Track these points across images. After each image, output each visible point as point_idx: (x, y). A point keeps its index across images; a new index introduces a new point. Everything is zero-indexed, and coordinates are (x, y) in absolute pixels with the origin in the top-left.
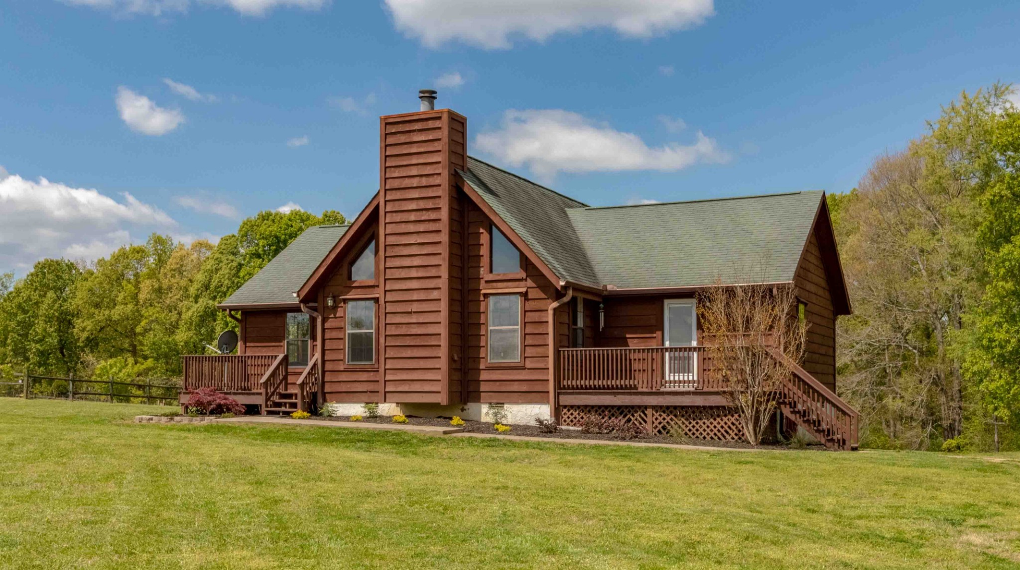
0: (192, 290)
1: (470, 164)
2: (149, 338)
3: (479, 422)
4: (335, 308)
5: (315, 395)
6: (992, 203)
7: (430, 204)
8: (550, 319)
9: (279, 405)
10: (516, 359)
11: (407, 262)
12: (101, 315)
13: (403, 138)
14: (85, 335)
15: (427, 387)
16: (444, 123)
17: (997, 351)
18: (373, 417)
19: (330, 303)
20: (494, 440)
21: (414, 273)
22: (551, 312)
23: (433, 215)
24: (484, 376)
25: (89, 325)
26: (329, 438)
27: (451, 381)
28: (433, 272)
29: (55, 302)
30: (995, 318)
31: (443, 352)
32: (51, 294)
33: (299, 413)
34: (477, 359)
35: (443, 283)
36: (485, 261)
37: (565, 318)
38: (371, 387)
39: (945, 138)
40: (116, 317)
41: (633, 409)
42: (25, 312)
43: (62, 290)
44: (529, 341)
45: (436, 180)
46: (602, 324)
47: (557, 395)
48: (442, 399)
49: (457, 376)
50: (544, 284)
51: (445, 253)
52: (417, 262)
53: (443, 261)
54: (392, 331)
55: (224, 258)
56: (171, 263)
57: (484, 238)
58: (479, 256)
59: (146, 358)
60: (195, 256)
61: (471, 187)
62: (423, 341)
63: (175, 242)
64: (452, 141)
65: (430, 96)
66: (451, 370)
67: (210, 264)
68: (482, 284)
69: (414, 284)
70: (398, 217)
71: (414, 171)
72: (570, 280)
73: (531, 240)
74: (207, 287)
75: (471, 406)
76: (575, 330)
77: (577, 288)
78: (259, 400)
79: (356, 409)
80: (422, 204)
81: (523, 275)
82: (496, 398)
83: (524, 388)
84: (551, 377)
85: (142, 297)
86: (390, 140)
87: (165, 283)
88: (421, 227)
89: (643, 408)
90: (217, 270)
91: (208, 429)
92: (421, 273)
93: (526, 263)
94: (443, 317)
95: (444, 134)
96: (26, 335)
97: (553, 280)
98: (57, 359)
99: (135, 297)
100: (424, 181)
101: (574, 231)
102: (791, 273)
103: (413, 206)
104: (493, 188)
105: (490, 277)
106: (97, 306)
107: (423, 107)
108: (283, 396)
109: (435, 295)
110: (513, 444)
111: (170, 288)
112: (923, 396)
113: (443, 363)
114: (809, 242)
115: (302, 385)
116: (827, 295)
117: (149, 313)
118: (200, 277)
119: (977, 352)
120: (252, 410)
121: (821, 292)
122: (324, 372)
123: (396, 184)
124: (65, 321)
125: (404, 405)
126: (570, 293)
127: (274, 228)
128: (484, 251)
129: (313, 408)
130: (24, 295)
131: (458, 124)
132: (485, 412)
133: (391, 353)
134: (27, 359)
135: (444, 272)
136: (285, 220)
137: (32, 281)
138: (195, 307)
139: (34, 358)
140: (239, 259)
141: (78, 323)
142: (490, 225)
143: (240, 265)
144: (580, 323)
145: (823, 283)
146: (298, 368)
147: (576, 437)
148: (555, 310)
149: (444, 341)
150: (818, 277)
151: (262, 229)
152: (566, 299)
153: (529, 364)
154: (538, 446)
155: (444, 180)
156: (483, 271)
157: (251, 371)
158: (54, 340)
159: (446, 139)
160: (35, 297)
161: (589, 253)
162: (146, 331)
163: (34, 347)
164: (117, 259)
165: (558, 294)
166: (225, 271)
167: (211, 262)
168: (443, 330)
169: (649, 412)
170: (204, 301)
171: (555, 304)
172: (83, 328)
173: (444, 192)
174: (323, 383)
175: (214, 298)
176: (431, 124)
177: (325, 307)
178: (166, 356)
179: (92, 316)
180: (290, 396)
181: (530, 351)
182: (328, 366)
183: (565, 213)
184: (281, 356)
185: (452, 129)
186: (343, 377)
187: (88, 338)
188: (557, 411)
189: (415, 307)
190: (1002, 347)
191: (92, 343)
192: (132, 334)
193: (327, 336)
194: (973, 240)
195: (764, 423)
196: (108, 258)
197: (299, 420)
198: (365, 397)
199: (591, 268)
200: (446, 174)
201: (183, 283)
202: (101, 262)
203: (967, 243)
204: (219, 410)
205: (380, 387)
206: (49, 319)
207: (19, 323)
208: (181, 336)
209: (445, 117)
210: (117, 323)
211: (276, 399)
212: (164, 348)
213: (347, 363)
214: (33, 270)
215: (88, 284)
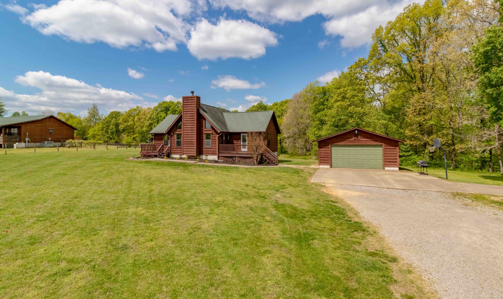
0: (147, 119)
1: (201, 105)
2: (137, 129)
3: (203, 159)
4: (173, 135)
5: (169, 153)
6: (315, 105)
7: (192, 115)
8: (217, 139)
9: (162, 155)
10: (210, 147)
11: (188, 127)
12: (126, 124)
13: (187, 101)
14: (122, 129)
15: (192, 152)
16: (195, 98)
17: (316, 136)
18: (181, 158)
19: (172, 134)
20: (204, 165)
21: (189, 129)
22: (217, 137)
23: (193, 117)
24: (204, 150)
25: (123, 126)
26: (170, 164)
27: (197, 151)
28: (193, 129)
29: (115, 121)
30: (316, 129)
31: (195, 145)
32: (114, 119)
33: (165, 158)
34: (203, 146)
35: (195, 131)
36: (204, 127)
37: (220, 138)
38: (181, 152)
39: (306, 92)
40: (129, 125)
41: (234, 157)
42: (108, 123)
43: (116, 118)
44: (213, 143)
45: (194, 110)
46: (228, 139)
47: (218, 154)
48: (195, 155)
49: (198, 150)
50: (216, 132)
51: (196, 125)
52: (190, 127)
53: (195, 127)
54: (185, 141)
55: (154, 111)
56: (142, 112)
57: (204, 122)
58: (203, 125)
59: (136, 134)
60: (147, 111)
61: (201, 112)
62: (191, 143)
63: (143, 108)
64: (197, 102)
65: (193, 92)
66: (197, 149)
67: (151, 113)
68: (204, 131)
69: (189, 131)
70: (186, 117)
71: (189, 108)
72: (221, 131)
73: (214, 122)
74: (150, 118)
75: (201, 156)
76: (223, 140)
77: (222, 132)
78: (157, 154)
79: (178, 156)
80: (191, 115)
81: (212, 129)
82: (206, 154)
83: (212, 152)
84: (217, 150)
85: (135, 120)
86: (184, 101)
87: (141, 117)
88: (191, 120)
89: (236, 157)
90: (153, 114)
91: (146, 162)
92: (191, 129)
93: (212, 127)
94: (195, 138)
95: (195, 101)
96: (108, 129)
97: (217, 131)
98: (115, 134)
99: (134, 120)
100: (191, 110)
101: (224, 118)
102: (265, 129)
103: (189, 115)
104: (206, 111)
105: (205, 130)
106: (125, 122)
107: (191, 95)
108: (162, 153)
109: (193, 133)
110: (207, 166)
111: (142, 118)
112: (303, 143)
113: (195, 148)
114: (271, 120)
115: (166, 151)
116: (276, 130)
117: (137, 124)
118: (149, 116)
119: (313, 136)
120: (156, 156)
121: (274, 130)
122: (171, 148)
123: (186, 110)
124: (117, 125)
125: (188, 156)
126: (221, 133)
127: (166, 105)
128: (204, 124)
129: (168, 156)
130: (108, 119)
131: (198, 98)
132: (204, 157)
133: (184, 145)
134: (108, 134)
135: (195, 129)
136: (168, 103)
137: (109, 116)
138: (148, 122)
139: (110, 134)
140: (158, 112)
141: (120, 126)
142: (205, 119)
143: (158, 113)
144: (224, 139)
145: (274, 128)
146: (166, 146)
147: (222, 163)
148: (218, 137)
149: (195, 143)
150: (273, 127)
151: (163, 105)
152: (220, 135)
153: (213, 148)
154: (213, 167)
155: (195, 110)
156: (204, 129)
157: (156, 146)
158: (114, 130)
159: (196, 102)
160: (110, 120)
161: (227, 123)
162: (136, 127)
163: (110, 131)
164: (129, 111)
165: (218, 134)
166: (154, 114)
167: (151, 112)
168: (195, 141)
169: (237, 157)
170: (150, 121)
171: (218, 136)
172: (121, 127)
173: (195, 113)
174: (171, 151)
175: (152, 120)
176: (193, 99)
177: (171, 135)
178: (141, 133)
179: (123, 124)
180: (164, 153)
181: (213, 145)
182: (172, 147)
183: (222, 114)
184: (162, 145)
185: (197, 100)
186: (175, 149)
187: (123, 129)
188: (219, 157)
189: (189, 136)
190: (317, 135)
191: (124, 130)
192: (133, 128)
193: (172, 141)
194: (312, 113)
195: (258, 160)
196: (127, 111)
197: (165, 160)
198: (179, 154)
199: (227, 127)
200: (196, 109)
201: (145, 117)
202: (126, 112)
203: (311, 113)
204: (150, 156)
205: (182, 152)
206: (113, 125)
207: (106, 126)
208: (144, 129)
209: (196, 97)
210: (129, 126)
211: (161, 154)
212: (140, 132)
213: (176, 146)
214: (110, 114)
215: (123, 117)
